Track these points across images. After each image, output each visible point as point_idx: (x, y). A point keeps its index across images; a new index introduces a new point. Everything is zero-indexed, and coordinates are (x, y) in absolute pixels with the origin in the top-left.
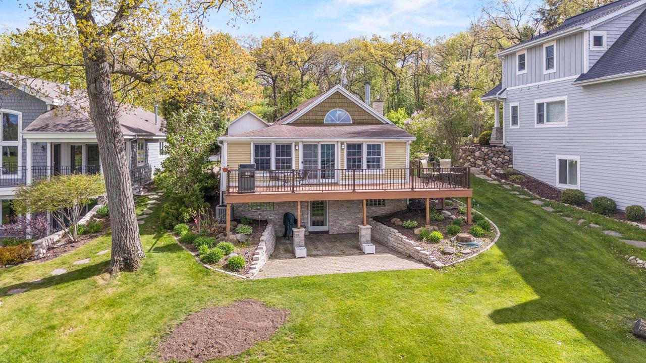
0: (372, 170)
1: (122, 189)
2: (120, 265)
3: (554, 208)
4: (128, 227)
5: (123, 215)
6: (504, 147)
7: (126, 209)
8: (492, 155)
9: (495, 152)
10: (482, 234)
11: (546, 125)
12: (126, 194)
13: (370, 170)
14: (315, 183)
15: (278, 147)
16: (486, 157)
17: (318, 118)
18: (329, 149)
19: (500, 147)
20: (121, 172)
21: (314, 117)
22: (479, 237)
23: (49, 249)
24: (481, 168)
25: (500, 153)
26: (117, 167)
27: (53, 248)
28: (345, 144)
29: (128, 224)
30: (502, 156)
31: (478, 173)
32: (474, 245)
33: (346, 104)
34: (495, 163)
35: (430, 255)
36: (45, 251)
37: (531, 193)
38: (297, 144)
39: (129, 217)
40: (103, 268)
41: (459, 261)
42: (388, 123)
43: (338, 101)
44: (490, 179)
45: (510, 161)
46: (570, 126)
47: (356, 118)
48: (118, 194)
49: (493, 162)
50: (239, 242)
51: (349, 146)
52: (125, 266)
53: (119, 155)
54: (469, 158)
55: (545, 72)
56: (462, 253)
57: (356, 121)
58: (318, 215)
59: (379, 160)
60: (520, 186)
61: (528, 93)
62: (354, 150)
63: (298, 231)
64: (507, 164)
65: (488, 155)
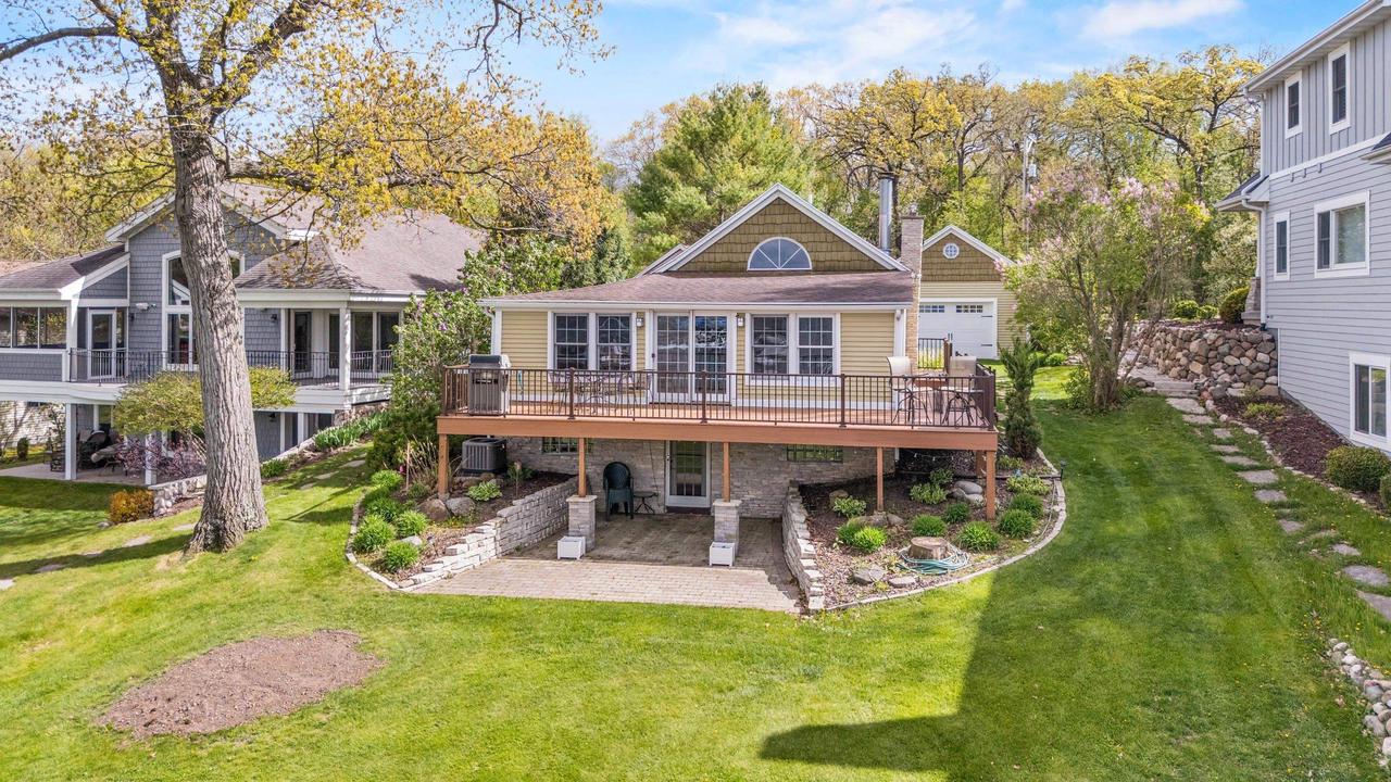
0: (812, 378)
1: (221, 396)
2: (206, 538)
3: (1288, 494)
4: (229, 469)
5: (221, 446)
6: (1264, 328)
7: (228, 435)
8: (1224, 349)
9: (1232, 342)
10: (982, 544)
11: (1337, 270)
12: (230, 406)
13: (806, 378)
14: (682, 400)
15: (602, 320)
16: (1211, 354)
17: (734, 258)
18: (711, 328)
19: (1254, 327)
20: (221, 365)
21: (725, 257)
22: (975, 550)
23: (178, 501)
24: (1195, 381)
25: (1245, 345)
26: (213, 354)
27: (186, 499)
28: (748, 317)
29: (229, 463)
30: (1250, 353)
31: (1180, 395)
32: (936, 567)
33: (798, 227)
34: (1231, 369)
35: (819, 580)
36: (169, 504)
37: (1269, 452)
38: (641, 316)
39: (232, 449)
40: (180, 543)
41: (864, 602)
42: (896, 270)
43: (778, 219)
44: (1202, 410)
45: (1272, 367)
46: (1375, 273)
47: (822, 257)
48: (215, 405)
49: (1226, 367)
50: (452, 514)
51: (758, 322)
52: (214, 541)
53: (219, 330)
54: (1179, 355)
55: (1333, 128)
56: (891, 584)
57: (821, 265)
58: (689, 471)
59: (828, 355)
60: (1256, 432)
61: (1305, 186)
62: (768, 329)
63: (577, 503)
64: (1263, 375)
65: (1217, 349)
